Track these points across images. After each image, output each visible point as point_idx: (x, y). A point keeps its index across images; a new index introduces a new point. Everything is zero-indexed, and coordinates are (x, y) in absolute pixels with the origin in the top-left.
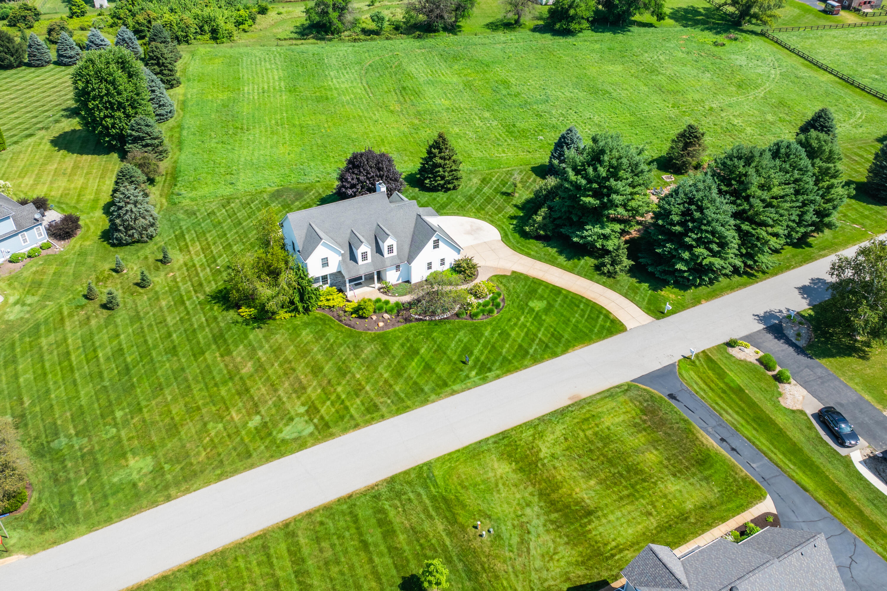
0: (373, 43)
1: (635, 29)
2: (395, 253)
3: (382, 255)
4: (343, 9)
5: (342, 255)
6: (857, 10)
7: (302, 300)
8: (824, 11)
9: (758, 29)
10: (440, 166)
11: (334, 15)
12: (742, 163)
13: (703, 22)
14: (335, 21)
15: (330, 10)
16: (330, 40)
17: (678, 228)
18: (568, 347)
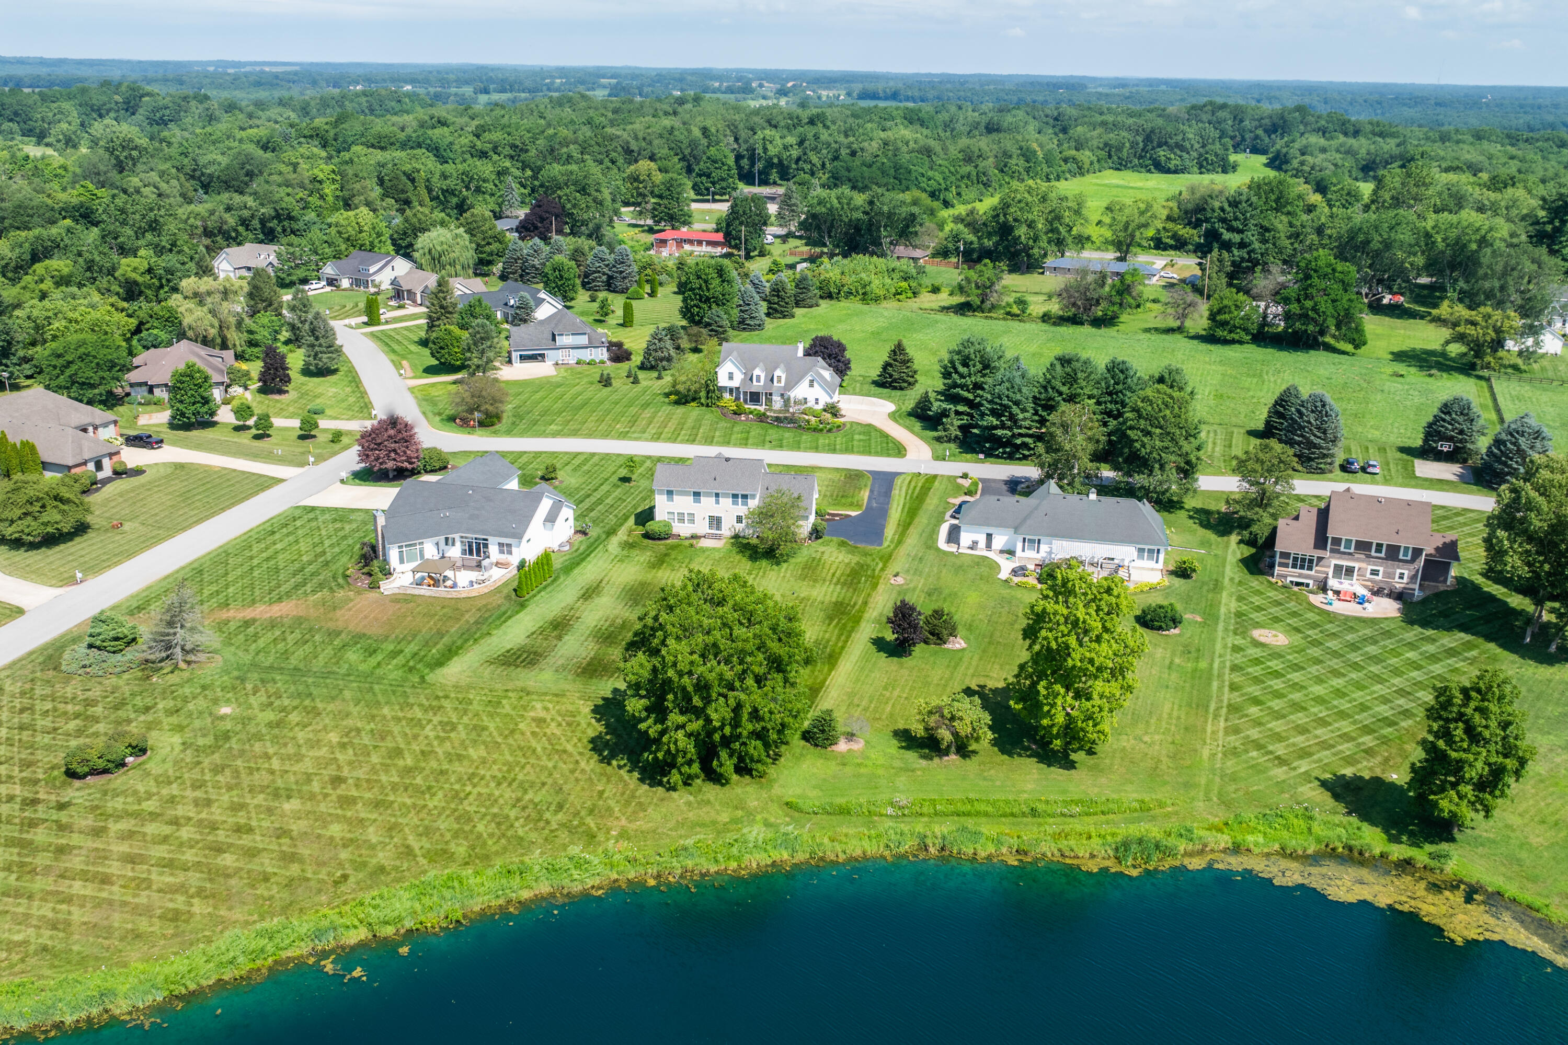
2: (782, 384)
3: (773, 382)
5: (744, 374)
7: (706, 397)
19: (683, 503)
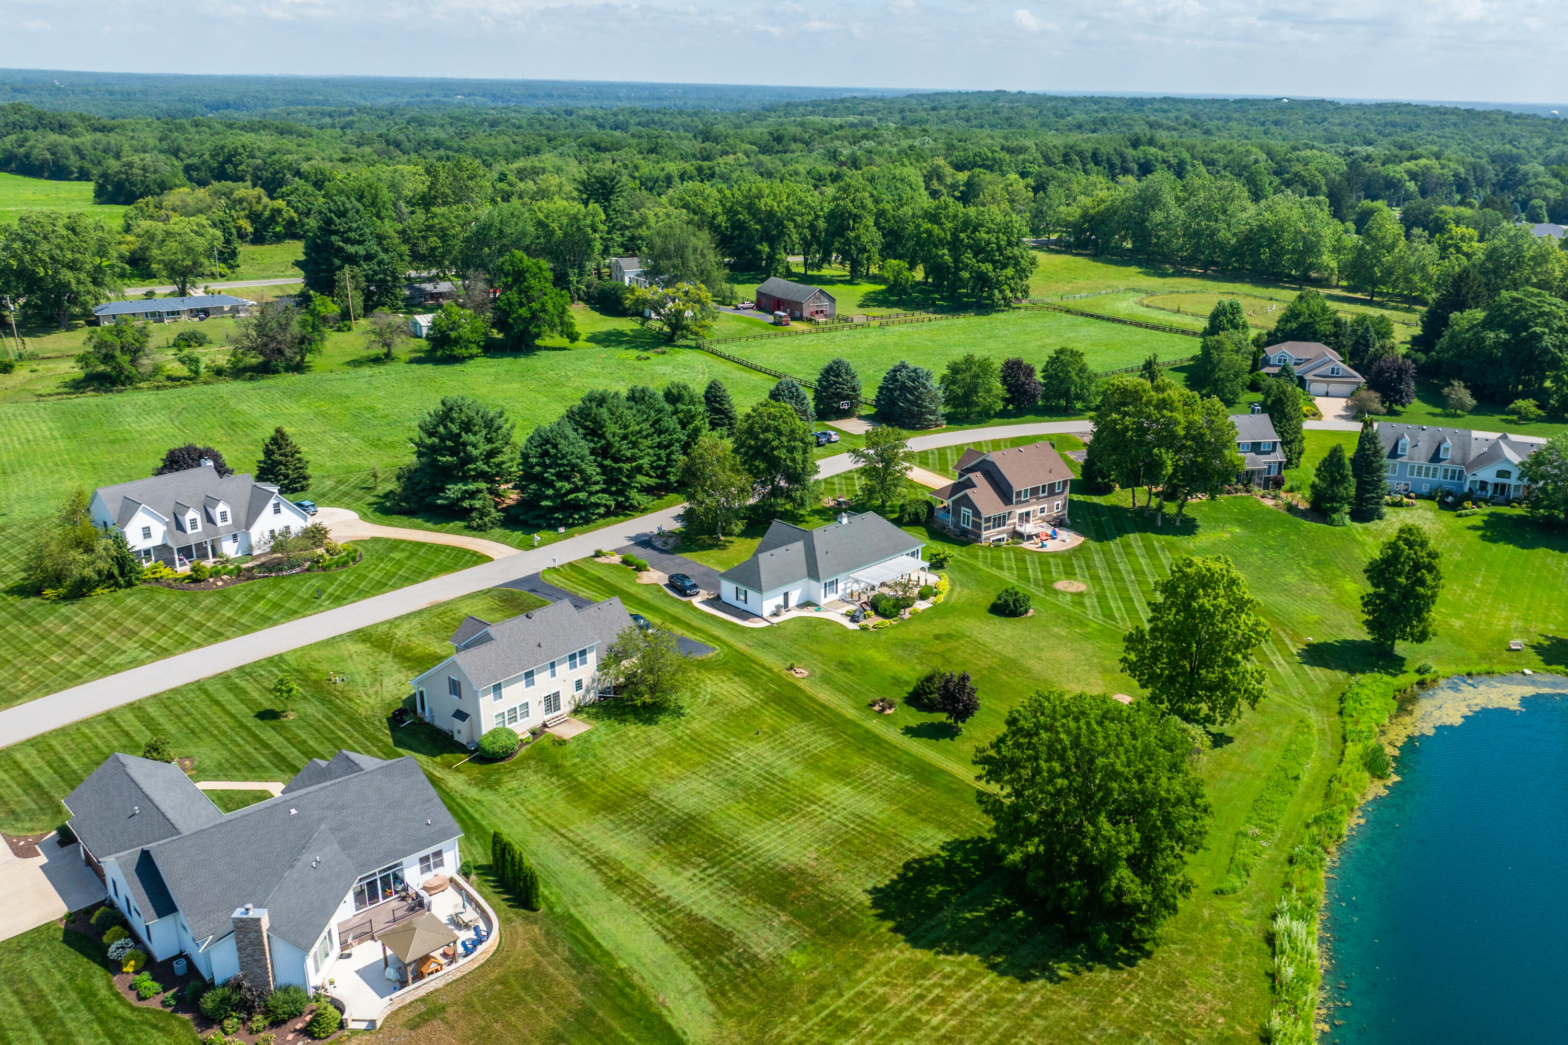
0: (186, 390)
1: (543, 353)
2: (230, 522)
3: (214, 523)
4: (137, 351)
5: (167, 524)
6: (810, 320)
7: (122, 574)
8: (775, 324)
9: (693, 343)
10: (281, 463)
11: (124, 360)
12: (594, 404)
13: (627, 342)
14: (127, 366)
15: (118, 353)
16: (120, 391)
17: (538, 468)
18: (429, 576)
19: (515, 694)
